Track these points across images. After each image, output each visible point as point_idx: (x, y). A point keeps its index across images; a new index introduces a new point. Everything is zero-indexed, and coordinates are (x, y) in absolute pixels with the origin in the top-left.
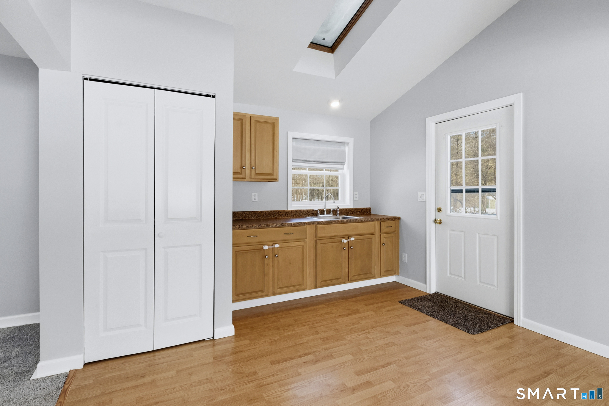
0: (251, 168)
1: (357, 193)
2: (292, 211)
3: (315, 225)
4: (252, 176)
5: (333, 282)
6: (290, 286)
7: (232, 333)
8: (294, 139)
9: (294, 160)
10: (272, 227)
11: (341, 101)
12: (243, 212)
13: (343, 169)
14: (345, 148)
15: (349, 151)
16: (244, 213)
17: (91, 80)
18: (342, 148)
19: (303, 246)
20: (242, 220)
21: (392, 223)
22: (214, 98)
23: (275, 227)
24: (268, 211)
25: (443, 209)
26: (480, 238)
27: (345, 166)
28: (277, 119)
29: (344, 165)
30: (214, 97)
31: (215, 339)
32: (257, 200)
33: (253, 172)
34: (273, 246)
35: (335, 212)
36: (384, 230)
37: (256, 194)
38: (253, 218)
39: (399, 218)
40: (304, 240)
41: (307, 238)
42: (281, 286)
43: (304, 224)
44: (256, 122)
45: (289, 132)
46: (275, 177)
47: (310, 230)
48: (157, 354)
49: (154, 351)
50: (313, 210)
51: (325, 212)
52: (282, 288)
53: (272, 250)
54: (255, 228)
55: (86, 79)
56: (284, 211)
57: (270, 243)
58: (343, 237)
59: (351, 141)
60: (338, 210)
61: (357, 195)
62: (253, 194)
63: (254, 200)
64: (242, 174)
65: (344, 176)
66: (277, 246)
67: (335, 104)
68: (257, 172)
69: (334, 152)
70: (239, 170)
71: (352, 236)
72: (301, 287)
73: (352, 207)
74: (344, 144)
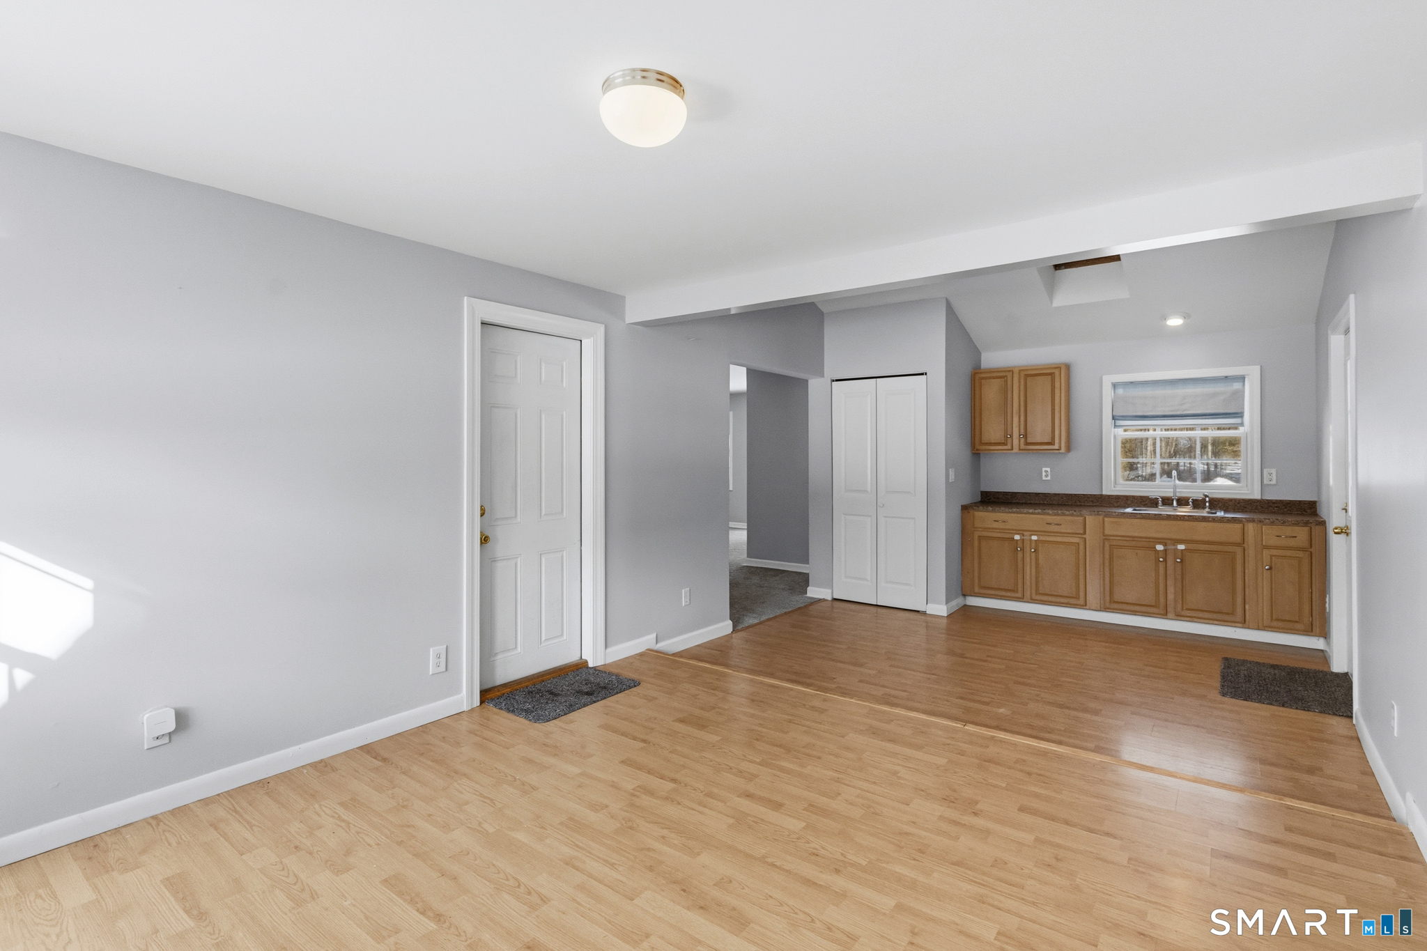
0: (1020, 436)
1: (1273, 470)
2: (1109, 496)
3: (1101, 517)
4: (1022, 447)
6: (1057, 596)
8: (1114, 385)
9: (1115, 418)
11: (1186, 317)
12: (1026, 493)
13: (1242, 424)
14: (1244, 384)
15: (1249, 392)
16: (1029, 494)
17: (837, 380)
18: (1232, 386)
20: (1024, 504)
22: (926, 376)
24: (1066, 495)
27: (1245, 421)
28: (1059, 367)
29: (1241, 418)
30: (926, 374)
31: (927, 612)
32: (1049, 478)
33: (1022, 440)
34: (1029, 538)
35: (1198, 504)
36: (1270, 540)
37: (1048, 469)
38: (1040, 502)
42: (1041, 592)
45: (1101, 375)
46: (1056, 447)
51: (1175, 503)
52: (1044, 594)
55: (833, 381)
56: (1094, 496)
57: (1024, 533)
58: (1165, 542)
60: (1207, 499)
61: (1274, 473)
62: (1044, 469)
63: (1044, 478)
64: (1006, 444)
65: (1246, 436)
67: (1175, 322)
68: (1029, 440)
69: (1214, 395)
70: (1003, 439)
71: (1181, 542)
72: (1073, 601)
73: (1256, 495)
74: (1242, 379)
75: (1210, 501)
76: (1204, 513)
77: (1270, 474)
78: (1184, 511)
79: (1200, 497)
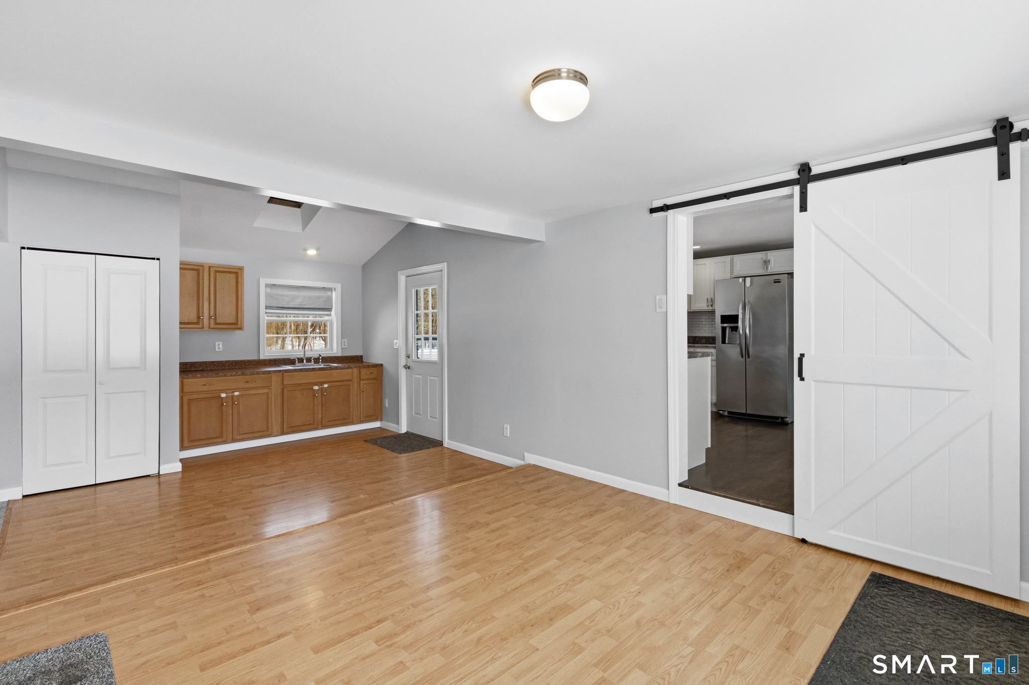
0: (210, 318)
1: (346, 340)
2: (264, 359)
3: (282, 373)
4: (212, 326)
5: (303, 428)
6: (253, 433)
7: (180, 469)
8: (267, 286)
9: (267, 308)
10: (231, 376)
11: (318, 249)
12: (204, 362)
13: (330, 315)
14: (332, 294)
15: (335, 297)
16: (206, 363)
17: (29, 248)
18: (329, 293)
19: (268, 393)
20: (202, 370)
21: (374, 370)
22: (158, 261)
23: (235, 375)
24: (235, 361)
25: (410, 356)
26: (430, 379)
27: (333, 312)
28: (241, 269)
29: (331, 311)
30: (158, 259)
31: (160, 474)
32: (220, 350)
33: (212, 321)
34: (232, 394)
35: (317, 361)
36: (363, 376)
37: (221, 343)
38: (216, 368)
39: (381, 365)
40: (269, 387)
41: (273, 385)
42: (241, 433)
43: (269, 372)
44: (217, 272)
45: (261, 279)
46: (239, 326)
47: (275, 379)
48: (99, 488)
49: (96, 485)
50: (290, 358)
51: (305, 361)
52: (244, 434)
53: (230, 399)
54: (212, 377)
55: (23, 248)
56: (254, 361)
57: (228, 392)
58: (316, 384)
59: (339, 287)
60: (320, 358)
61: (346, 342)
62: (217, 343)
63: (217, 350)
64: (199, 324)
65: (331, 322)
66: (237, 393)
67: (312, 252)
68: (218, 321)
69: (319, 297)
70: (196, 320)
71: (325, 383)
72: (266, 433)
73: (340, 354)
74: (330, 290)
75: (321, 359)
76: (322, 366)
77: (345, 342)
78: (312, 365)
79: (317, 356)
